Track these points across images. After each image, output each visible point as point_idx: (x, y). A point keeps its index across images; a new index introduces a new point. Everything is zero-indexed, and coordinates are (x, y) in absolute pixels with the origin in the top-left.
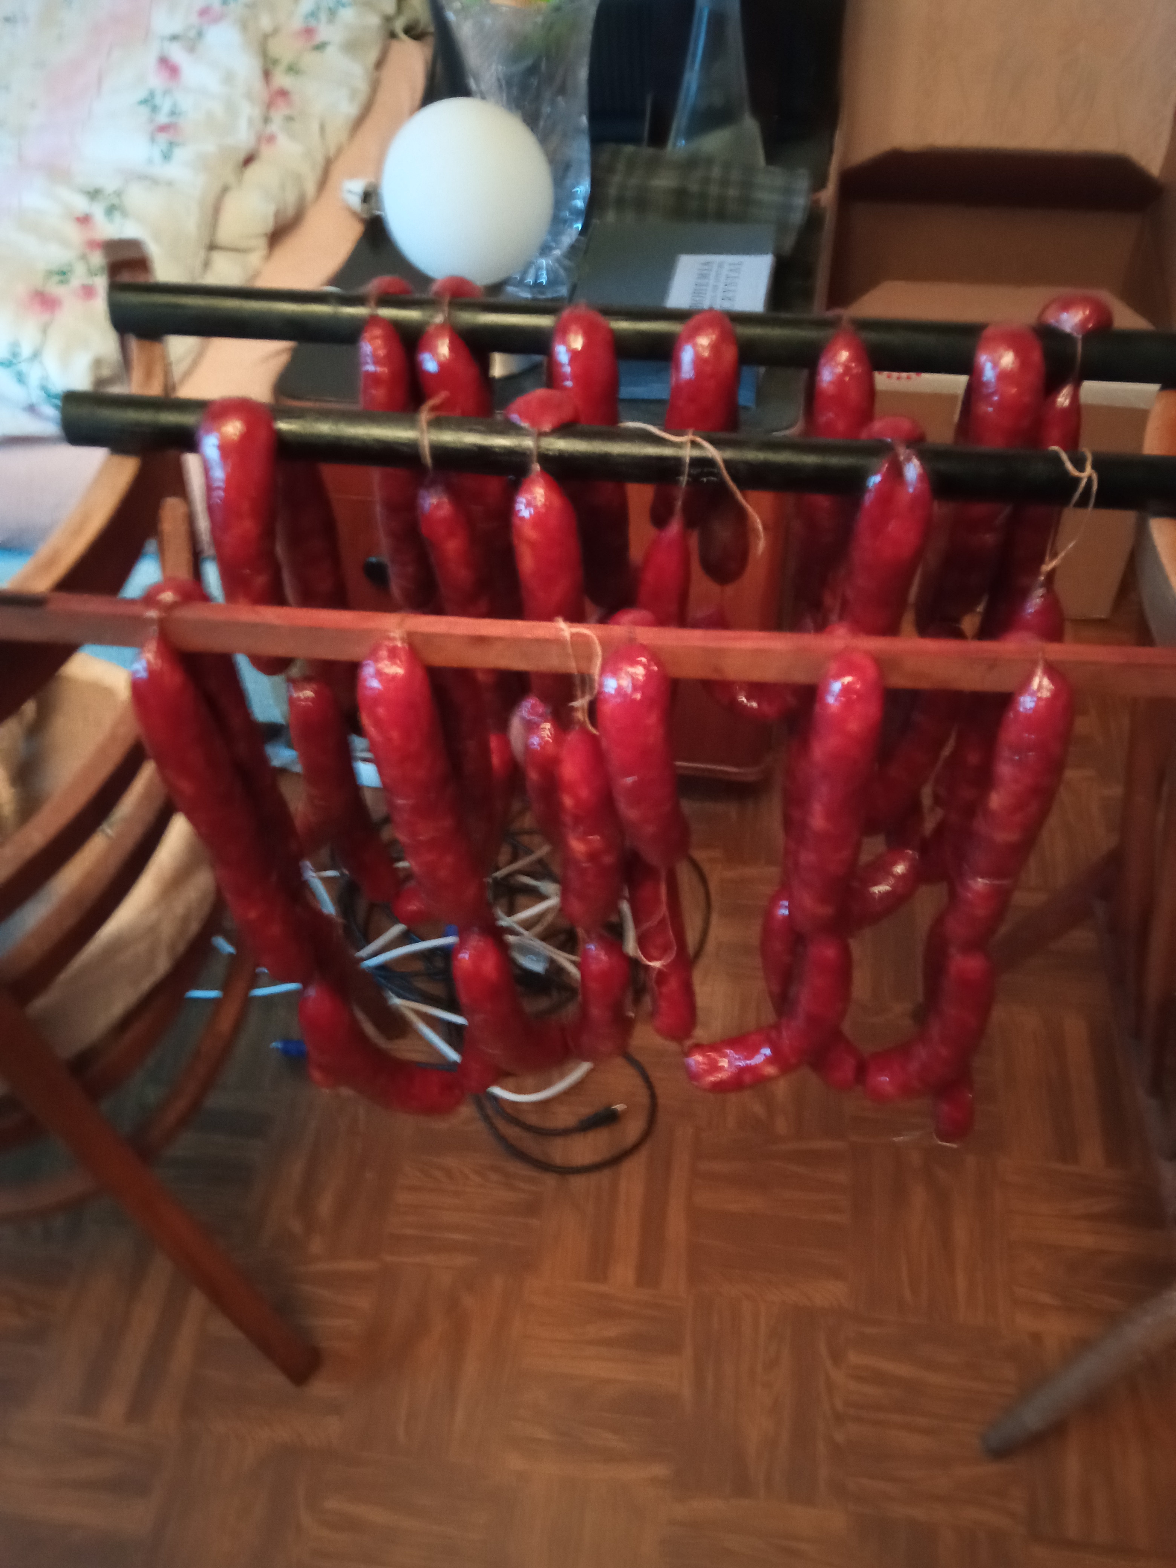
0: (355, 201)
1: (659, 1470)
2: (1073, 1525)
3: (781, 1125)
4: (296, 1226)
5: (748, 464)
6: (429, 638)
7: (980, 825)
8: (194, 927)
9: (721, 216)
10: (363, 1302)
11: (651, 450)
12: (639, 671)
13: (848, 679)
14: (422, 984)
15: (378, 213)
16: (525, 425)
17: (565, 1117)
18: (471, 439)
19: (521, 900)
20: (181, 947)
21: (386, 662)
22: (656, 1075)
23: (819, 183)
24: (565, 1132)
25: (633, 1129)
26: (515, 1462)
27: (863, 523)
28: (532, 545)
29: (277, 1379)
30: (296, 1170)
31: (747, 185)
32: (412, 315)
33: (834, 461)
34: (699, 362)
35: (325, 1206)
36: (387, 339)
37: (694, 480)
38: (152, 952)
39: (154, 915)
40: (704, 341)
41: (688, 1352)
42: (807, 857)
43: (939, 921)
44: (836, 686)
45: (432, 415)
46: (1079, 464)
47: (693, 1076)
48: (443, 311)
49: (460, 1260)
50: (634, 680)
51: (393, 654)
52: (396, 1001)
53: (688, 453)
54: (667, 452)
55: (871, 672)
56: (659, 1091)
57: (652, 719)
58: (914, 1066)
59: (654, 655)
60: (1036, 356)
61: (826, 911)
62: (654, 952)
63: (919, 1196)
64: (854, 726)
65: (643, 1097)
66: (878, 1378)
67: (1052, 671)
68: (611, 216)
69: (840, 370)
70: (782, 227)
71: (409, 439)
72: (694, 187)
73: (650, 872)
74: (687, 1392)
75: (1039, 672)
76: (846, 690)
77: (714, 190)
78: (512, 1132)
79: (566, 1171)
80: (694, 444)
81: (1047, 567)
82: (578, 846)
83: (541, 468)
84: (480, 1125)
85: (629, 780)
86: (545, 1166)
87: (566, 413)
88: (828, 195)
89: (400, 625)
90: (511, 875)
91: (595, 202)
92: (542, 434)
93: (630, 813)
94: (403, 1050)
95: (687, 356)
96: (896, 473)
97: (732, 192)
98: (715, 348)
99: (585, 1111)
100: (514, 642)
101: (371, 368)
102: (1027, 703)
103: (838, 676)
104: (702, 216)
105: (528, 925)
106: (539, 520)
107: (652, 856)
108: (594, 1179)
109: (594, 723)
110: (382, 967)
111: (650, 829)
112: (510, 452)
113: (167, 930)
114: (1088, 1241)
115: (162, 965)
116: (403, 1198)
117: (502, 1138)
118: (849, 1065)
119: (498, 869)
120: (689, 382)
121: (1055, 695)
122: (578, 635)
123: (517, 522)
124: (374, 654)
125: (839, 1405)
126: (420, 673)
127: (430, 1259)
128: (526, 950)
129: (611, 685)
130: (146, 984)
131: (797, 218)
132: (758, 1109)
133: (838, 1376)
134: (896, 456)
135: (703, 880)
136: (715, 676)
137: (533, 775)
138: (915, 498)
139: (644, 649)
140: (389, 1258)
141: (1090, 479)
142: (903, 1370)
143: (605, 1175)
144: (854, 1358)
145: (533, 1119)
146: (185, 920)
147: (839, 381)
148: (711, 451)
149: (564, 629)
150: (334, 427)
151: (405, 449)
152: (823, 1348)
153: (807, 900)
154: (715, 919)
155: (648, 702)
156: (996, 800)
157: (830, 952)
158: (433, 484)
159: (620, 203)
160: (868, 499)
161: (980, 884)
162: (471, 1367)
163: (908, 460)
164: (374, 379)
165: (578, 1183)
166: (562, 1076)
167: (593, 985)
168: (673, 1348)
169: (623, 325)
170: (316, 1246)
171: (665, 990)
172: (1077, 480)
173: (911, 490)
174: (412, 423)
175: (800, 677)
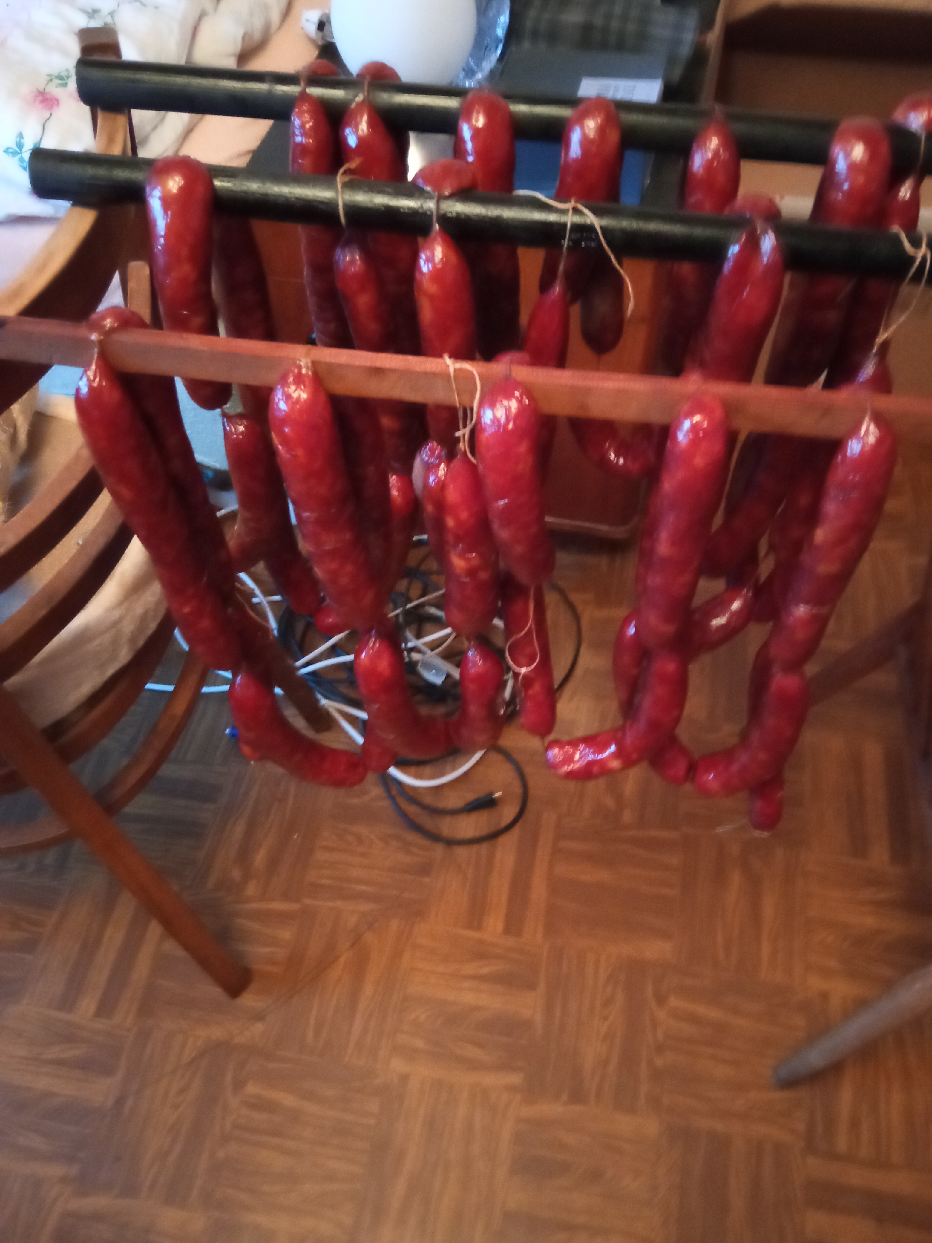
0: (312, 29)
1: (515, 1079)
2: (842, 1143)
3: (627, 816)
4: (236, 874)
5: (623, 231)
6: (331, 367)
7: (805, 558)
8: (152, 626)
9: (620, 47)
10: (286, 934)
11: (538, 216)
12: (514, 405)
13: (697, 418)
14: (344, 689)
15: (329, 40)
16: (428, 189)
17: (454, 801)
18: (380, 200)
19: (428, 626)
20: (141, 642)
21: (293, 387)
22: (529, 770)
23: (707, 24)
24: (454, 812)
25: (508, 813)
26: (398, 1065)
27: (721, 288)
28: (432, 298)
29: (216, 992)
30: (238, 830)
31: (644, 22)
32: (338, 94)
33: (699, 232)
34: (585, 142)
35: (260, 858)
36: (314, 115)
37: (575, 245)
38: (115, 642)
39: (117, 614)
40: (591, 125)
41: (542, 988)
42: (655, 580)
43: (765, 646)
44: (687, 424)
45: (347, 178)
46: (916, 243)
47: (553, 766)
48: (363, 92)
49: (365, 907)
50: (508, 410)
51: (299, 380)
52: (324, 702)
53: (570, 219)
54: (552, 217)
55: (719, 413)
56: (531, 783)
57: (523, 448)
58: (735, 768)
59: (528, 391)
60: (885, 149)
61: (669, 629)
62: (523, 660)
63: (736, 879)
64: (699, 461)
65: (517, 789)
66: (693, 1019)
67: (879, 419)
68: (526, 45)
69: (710, 155)
70: (672, 60)
71: (328, 198)
72: (599, 21)
73: (521, 591)
74: (539, 1019)
75: (867, 419)
76: (695, 428)
77: (615, 24)
78: (412, 810)
79: (451, 843)
80: (576, 211)
81: (882, 337)
82: (458, 563)
83: (439, 229)
84: (386, 803)
85: (502, 503)
86: (435, 837)
87: (466, 180)
88: (714, 37)
89: (307, 355)
90: (422, 605)
91: (513, 32)
92: (441, 198)
93: (503, 533)
94: (327, 739)
95: (576, 137)
96: (753, 244)
97: (631, 27)
98: (601, 130)
99: (470, 796)
100: (405, 374)
101: (298, 139)
102: (854, 447)
103: (690, 414)
104: (604, 46)
105: (433, 646)
106: (437, 275)
107: (523, 576)
108: (475, 848)
109: (473, 453)
110: (313, 673)
111: (519, 549)
112: (414, 213)
113: (128, 627)
114: (870, 921)
115: (124, 656)
116: (321, 856)
117: (404, 815)
118: (681, 767)
119: (410, 601)
120: (576, 160)
121: (880, 441)
122: (461, 370)
123: (418, 276)
124: (284, 381)
125: (660, 1036)
126: (322, 398)
127: (339, 904)
128: (429, 666)
129: (488, 416)
130: (110, 671)
131: (685, 51)
132: (609, 802)
133: (661, 1015)
134: (755, 230)
135: (577, 618)
136: (580, 413)
137: (429, 508)
138: (768, 267)
139: (517, 385)
140: (307, 901)
141: (924, 259)
142: (714, 1014)
143: (484, 848)
144: (674, 1002)
145: (428, 800)
146: (144, 619)
147: (709, 166)
148: (590, 218)
149: (450, 364)
150: (261, 185)
151: (322, 206)
152: (649, 991)
153: (653, 619)
154: (583, 650)
155: (520, 433)
156: (820, 535)
157: (671, 667)
158: (348, 243)
159: (535, 35)
160: (727, 267)
161: (801, 611)
162: (368, 989)
163: (765, 232)
164: (303, 149)
165: (462, 852)
166: (454, 769)
167: (472, 687)
168: (531, 986)
169: (522, 108)
170: (251, 889)
171: (531, 692)
172: (912, 259)
173: (765, 260)
174: (331, 185)
175: (656, 417)
